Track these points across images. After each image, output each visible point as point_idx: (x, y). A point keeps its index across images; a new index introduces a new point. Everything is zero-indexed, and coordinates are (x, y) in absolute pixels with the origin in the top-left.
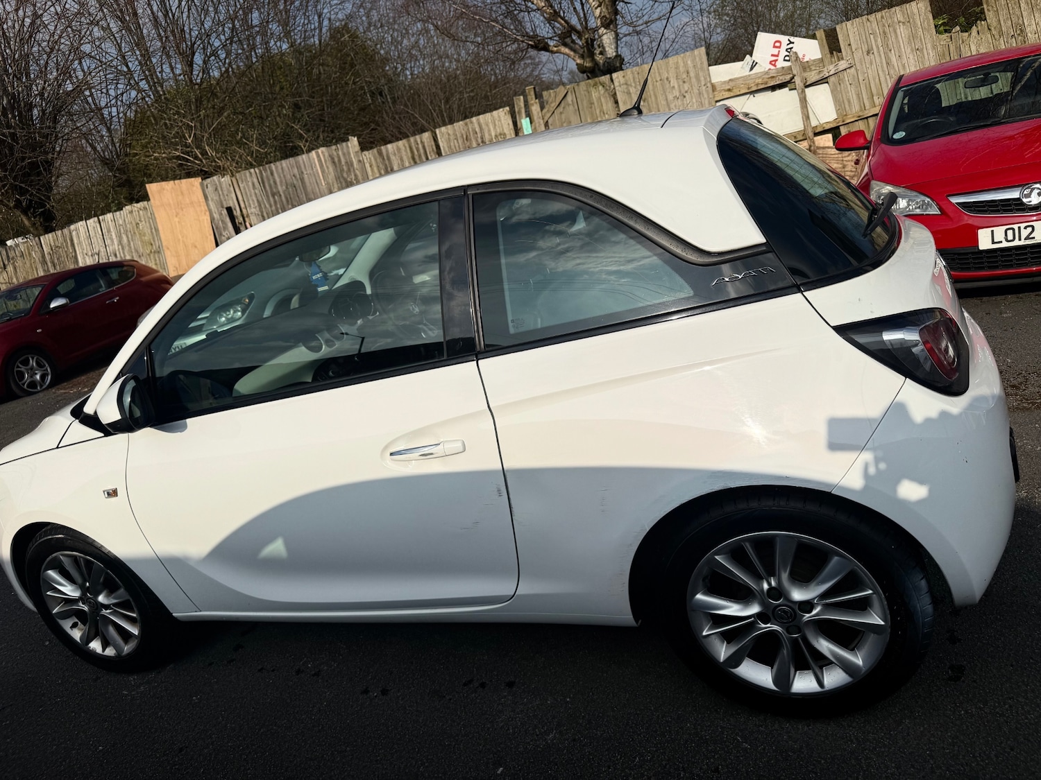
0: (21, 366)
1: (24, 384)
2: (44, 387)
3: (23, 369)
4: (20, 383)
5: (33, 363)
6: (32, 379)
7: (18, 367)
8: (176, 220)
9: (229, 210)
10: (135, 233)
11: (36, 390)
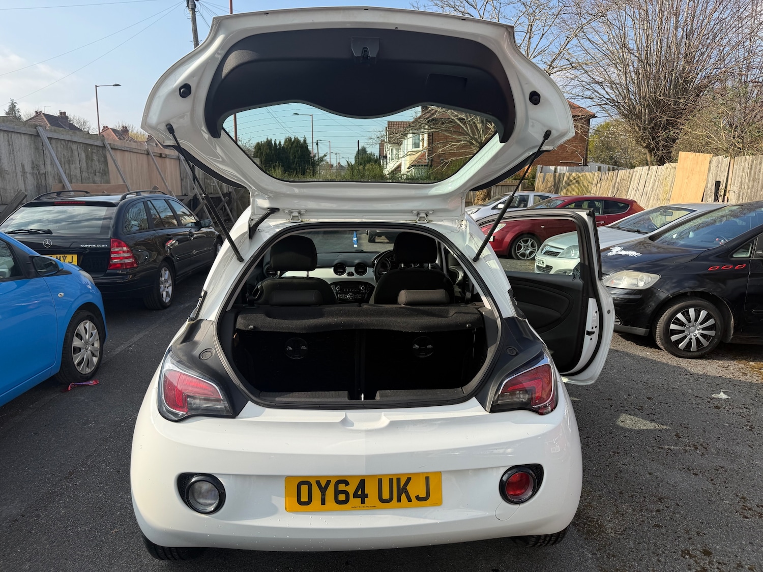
0: (522, 242)
1: (518, 253)
2: (528, 258)
3: (522, 244)
4: (517, 252)
5: (529, 243)
6: (524, 252)
7: (520, 242)
8: (686, 181)
9: (718, 184)
10: (662, 183)
11: (523, 258)
